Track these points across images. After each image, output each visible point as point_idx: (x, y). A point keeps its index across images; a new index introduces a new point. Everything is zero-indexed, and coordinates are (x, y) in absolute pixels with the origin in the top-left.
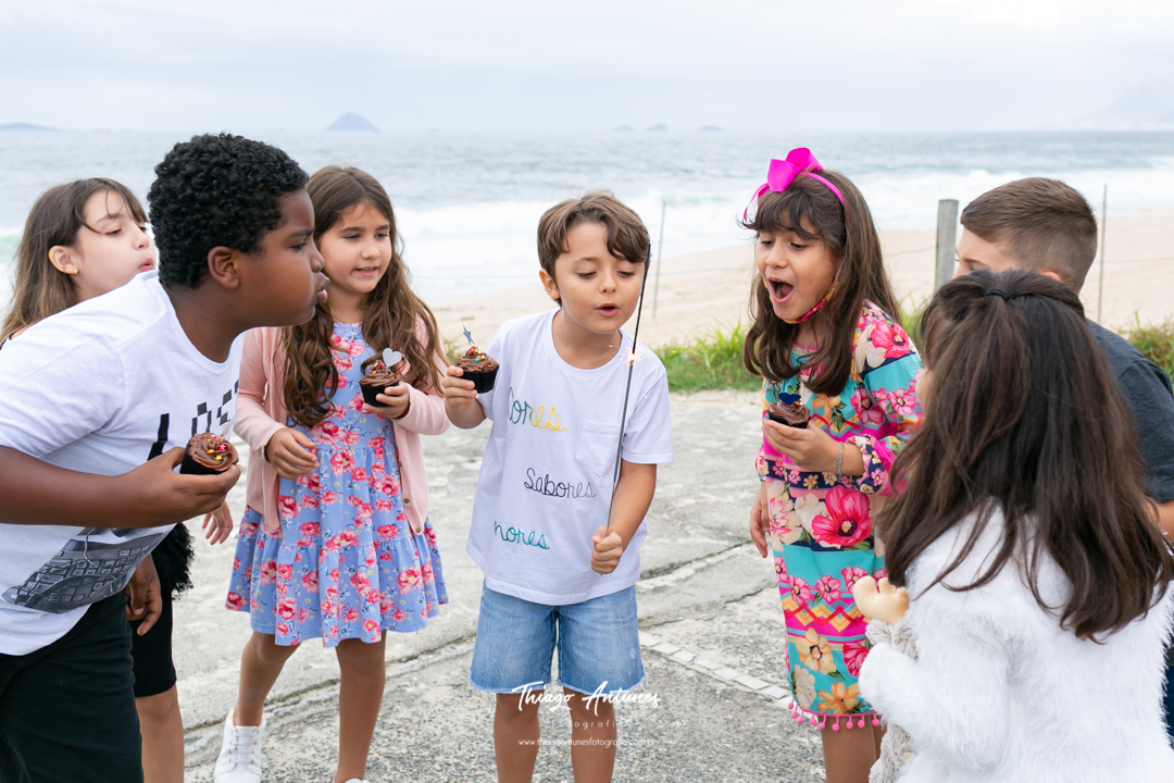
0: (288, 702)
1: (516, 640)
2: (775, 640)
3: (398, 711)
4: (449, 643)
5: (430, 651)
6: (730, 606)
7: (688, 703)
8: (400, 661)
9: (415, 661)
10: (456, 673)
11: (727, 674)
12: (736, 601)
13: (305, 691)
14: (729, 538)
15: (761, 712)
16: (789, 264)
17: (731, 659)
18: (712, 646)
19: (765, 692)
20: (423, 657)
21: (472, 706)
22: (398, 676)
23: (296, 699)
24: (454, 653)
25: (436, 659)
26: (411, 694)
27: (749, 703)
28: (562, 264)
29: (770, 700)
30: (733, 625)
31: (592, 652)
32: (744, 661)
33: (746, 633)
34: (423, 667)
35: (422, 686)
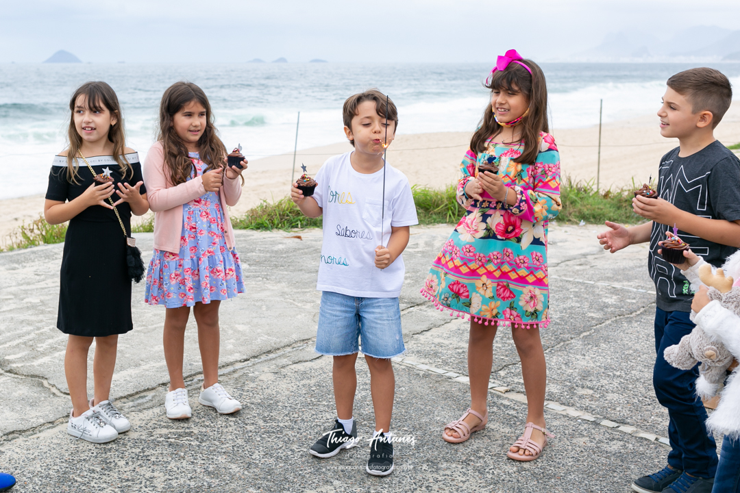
0: (187, 380)
1: (338, 328)
2: (445, 352)
3: (248, 384)
4: (264, 353)
5: (255, 357)
6: (415, 336)
7: (406, 380)
8: (240, 361)
9: (248, 362)
10: (273, 367)
11: (424, 367)
12: (418, 334)
13: (195, 375)
14: (406, 303)
15: (447, 383)
16: (507, 102)
17: (423, 360)
18: (410, 355)
19: (447, 375)
20: (253, 360)
21: (288, 382)
22: (242, 368)
23: (191, 378)
24: (268, 358)
25: (260, 361)
26: (252, 377)
27: (440, 379)
28: (355, 121)
29: (450, 378)
30: (419, 345)
31: (376, 335)
32: (431, 361)
33: (428, 349)
34: (254, 364)
35: (257, 373)
